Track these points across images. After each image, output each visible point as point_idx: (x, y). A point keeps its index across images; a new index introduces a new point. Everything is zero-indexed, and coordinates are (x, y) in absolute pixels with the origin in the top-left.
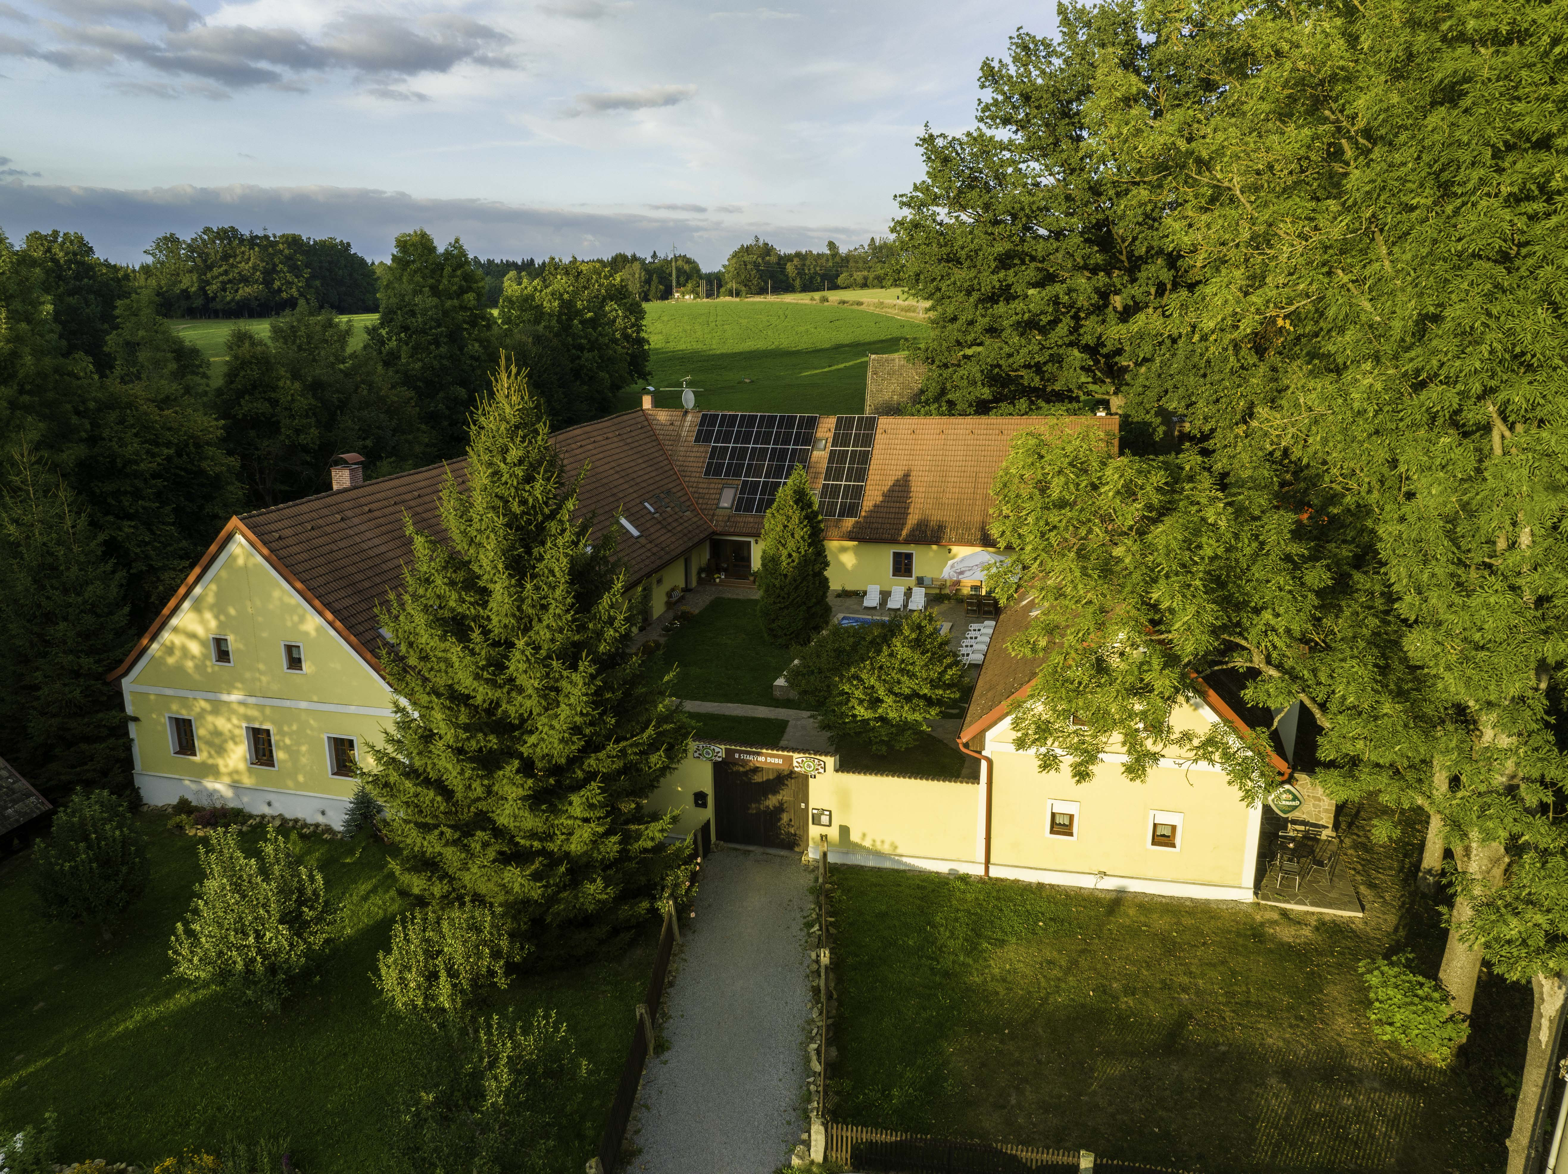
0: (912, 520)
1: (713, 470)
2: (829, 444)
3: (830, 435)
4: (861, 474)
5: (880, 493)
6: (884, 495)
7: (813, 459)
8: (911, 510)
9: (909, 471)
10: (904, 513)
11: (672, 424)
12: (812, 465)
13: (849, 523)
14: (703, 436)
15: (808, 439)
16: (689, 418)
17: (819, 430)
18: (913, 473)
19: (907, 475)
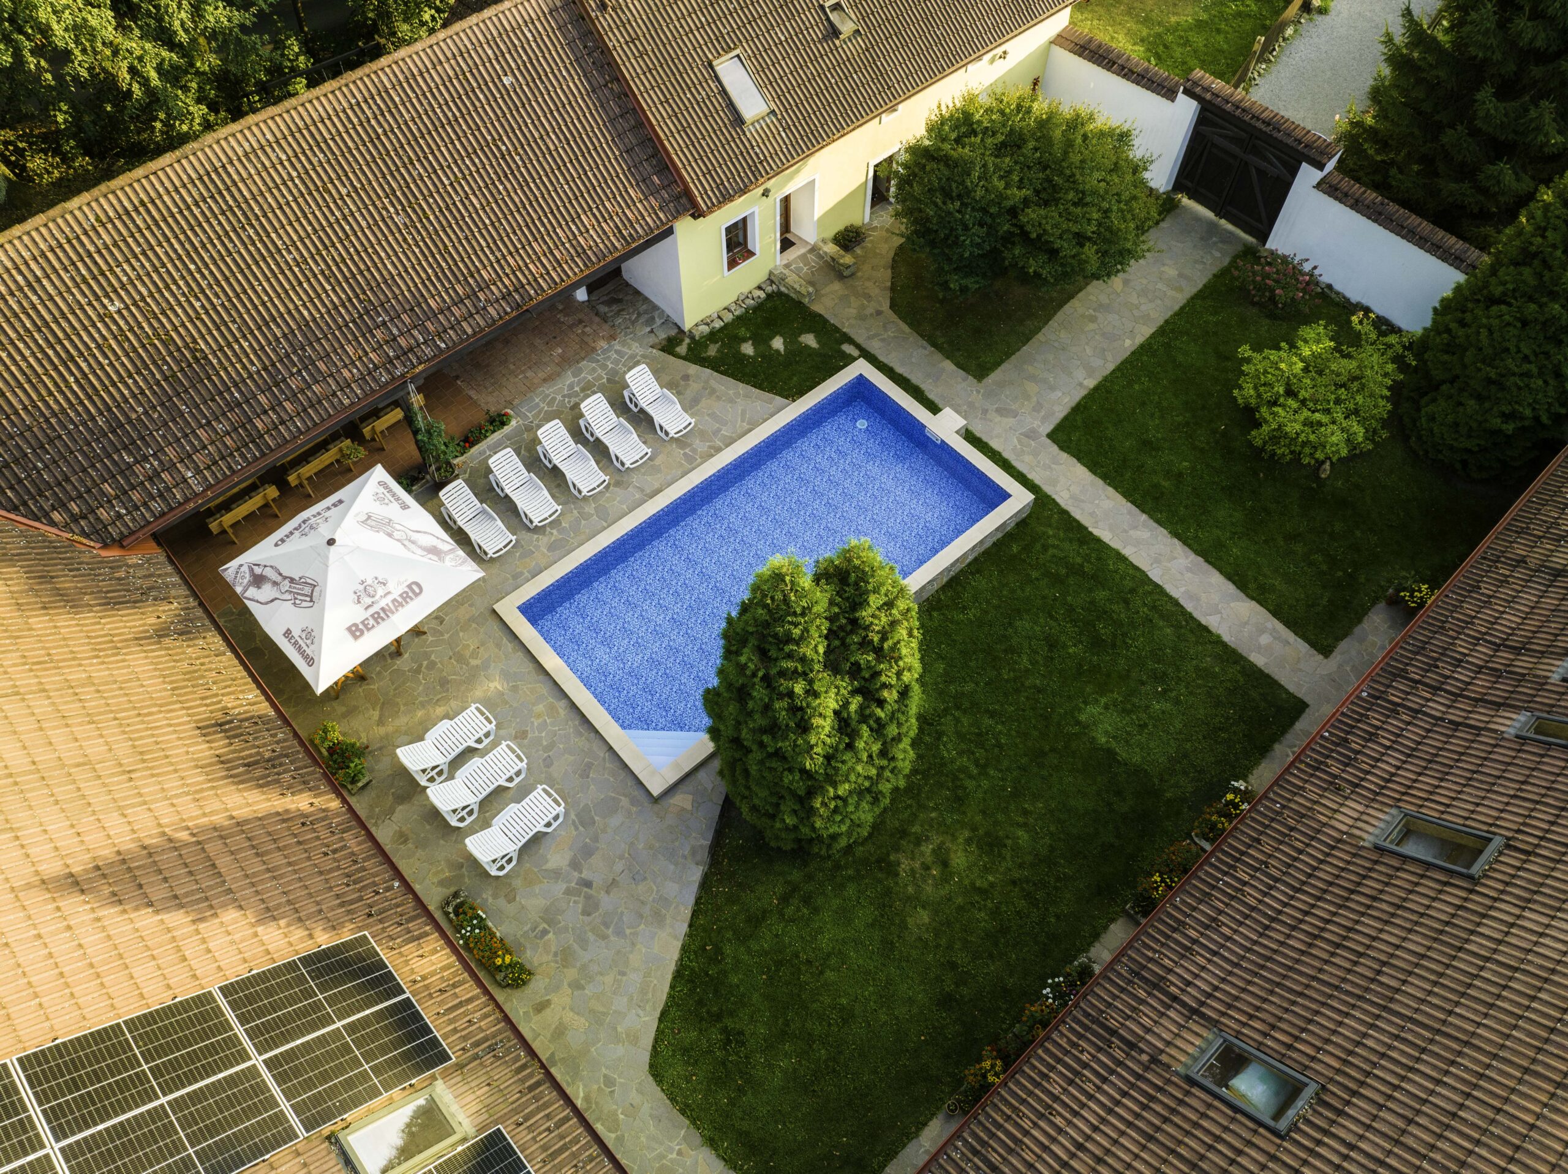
5: (211, 930)
6: (210, 913)
9: (48, 885)
10: (245, 835)
18: (52, 868)
19: (74, 883)
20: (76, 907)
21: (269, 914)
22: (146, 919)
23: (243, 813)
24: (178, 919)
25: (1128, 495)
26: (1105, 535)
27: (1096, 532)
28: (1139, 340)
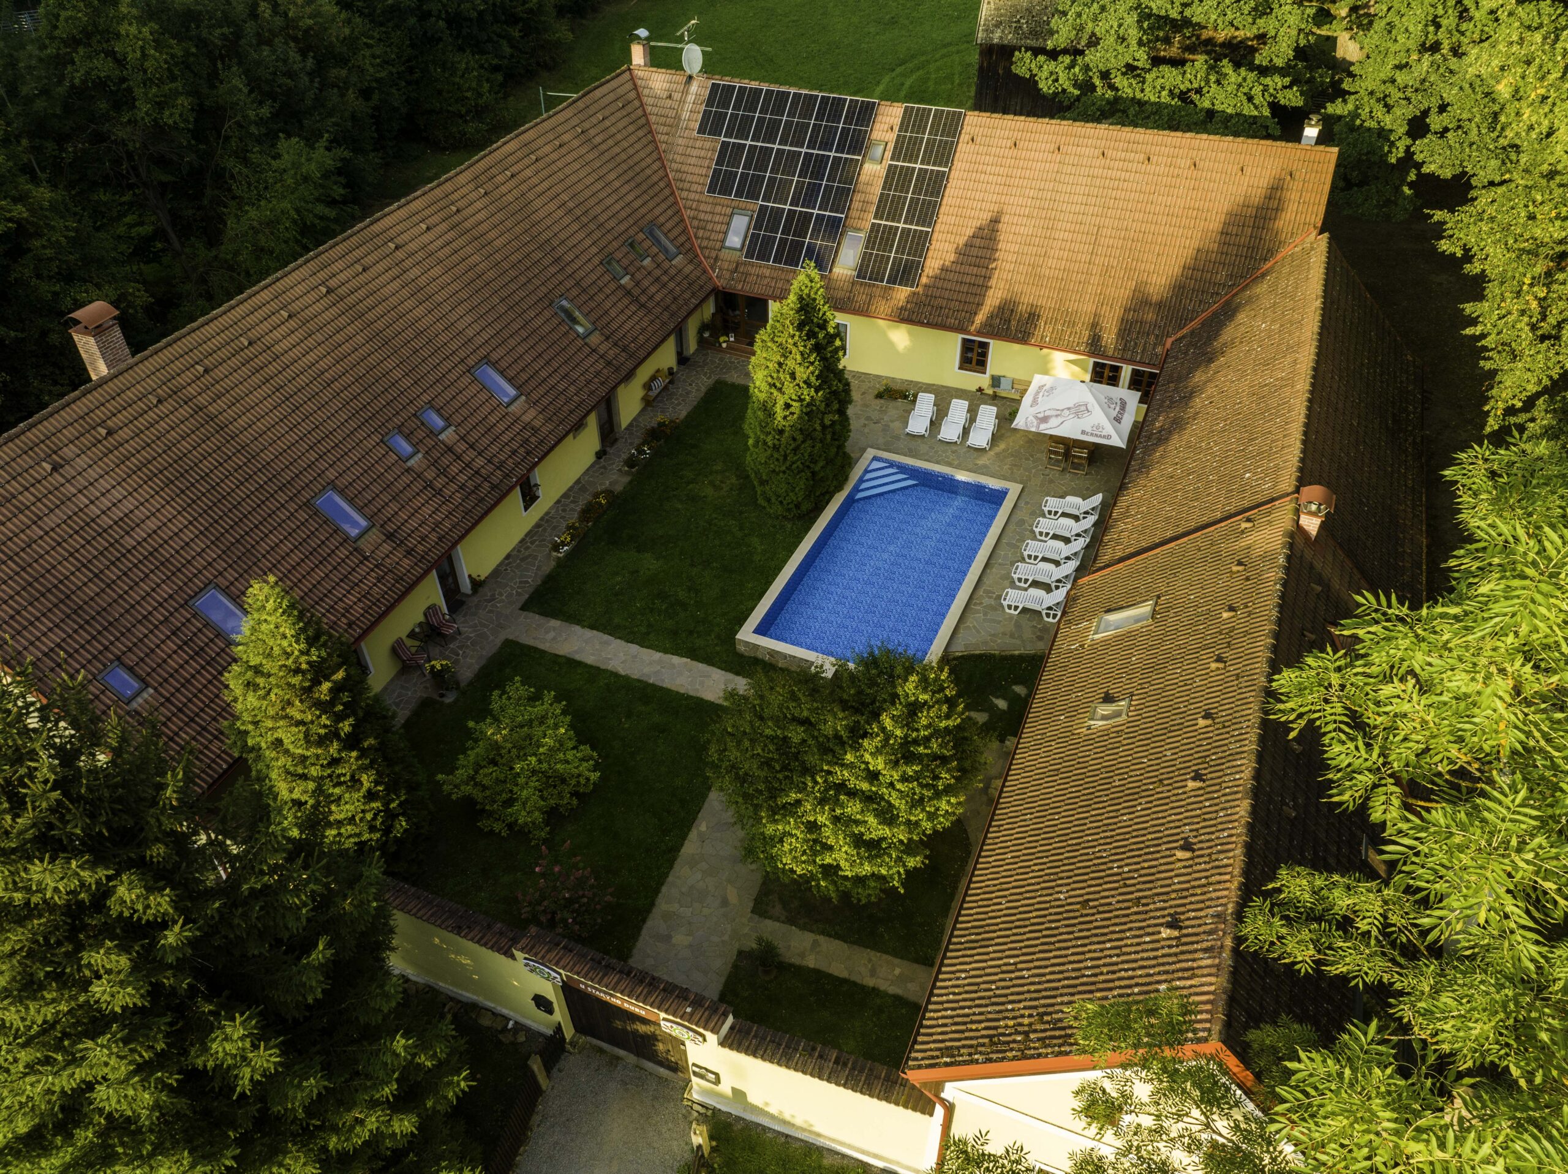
0: (993, 299)
1: (721, 183)
2: (889, 154)
3: (892, 137)
4: (927, 213)
5: (952, 248)
6: (958, 252)
7: (863, 178)
8: (993, 282)
9: (1000, 213)
10: (981, 286)
11: (670, 97)
12: (860, 187)
13: (902, 293)
14: (710, 124)
15: (858, 143)
16: (694, 87)
17: (877, 126)
18: (1005, 219)
19: (995, 221)
20: (986, 216)
21: (943, 269)
22: (969, 232)
23: (990, 293)
24: (962, 241)
25: (668, 691)
26: (676, 660)
27: (685, 660)
28: (693, 835)
